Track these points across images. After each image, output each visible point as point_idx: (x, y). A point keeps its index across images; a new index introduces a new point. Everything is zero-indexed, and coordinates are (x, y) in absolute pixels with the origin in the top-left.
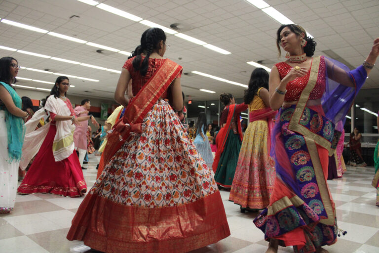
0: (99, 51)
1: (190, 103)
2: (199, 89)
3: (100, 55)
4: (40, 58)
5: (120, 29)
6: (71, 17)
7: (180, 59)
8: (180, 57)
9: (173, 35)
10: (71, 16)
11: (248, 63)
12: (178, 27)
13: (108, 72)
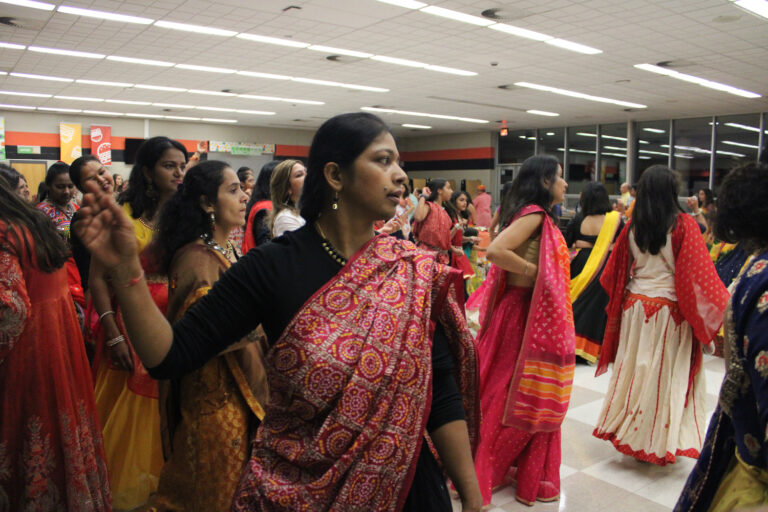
0: (332, 58)
1: (504, 133)
2: (525, 110)
3: (333, 63)
4: (217, 74)
5: (380, 22)
6: (285, 10)
7: (494, 65)
8: (494, 60)
9: (486, 27)
10: (285, 7)
11: (636, 66)
12: (497, 14)
13: (345, 89)
